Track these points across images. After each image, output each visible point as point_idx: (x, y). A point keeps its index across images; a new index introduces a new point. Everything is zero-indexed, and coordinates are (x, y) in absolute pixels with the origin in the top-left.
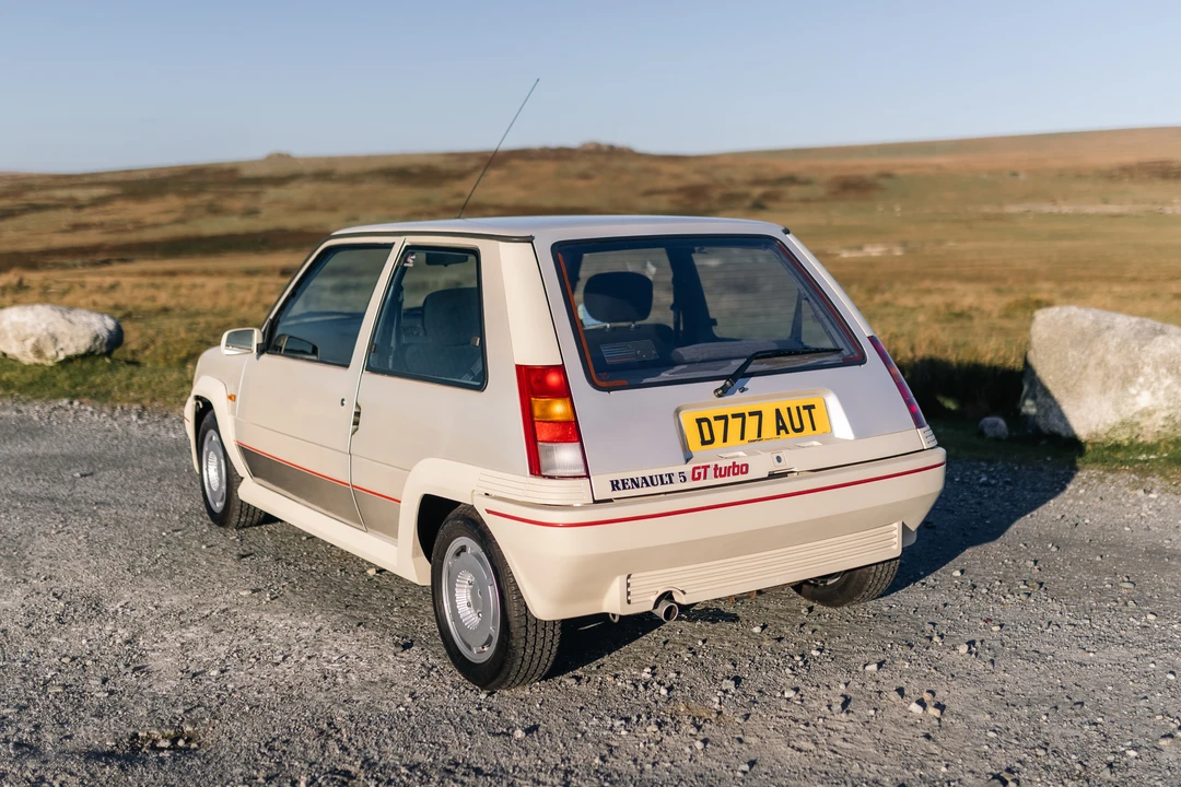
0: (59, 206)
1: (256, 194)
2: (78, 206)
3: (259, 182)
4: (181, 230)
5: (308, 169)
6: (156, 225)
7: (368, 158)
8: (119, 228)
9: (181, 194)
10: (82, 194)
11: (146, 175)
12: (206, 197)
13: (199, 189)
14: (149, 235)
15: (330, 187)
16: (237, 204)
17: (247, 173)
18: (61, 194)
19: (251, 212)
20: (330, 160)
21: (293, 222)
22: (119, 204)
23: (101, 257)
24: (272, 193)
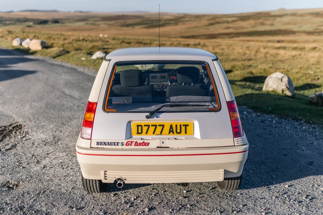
0: (223, 22)
1: (274, 20)
2: (228, 22)
3: (275, 16)
4: (253, 29)
5: (290, 13)
6: (247, 28)
7: (308, 9)
8: (237, 28)
9: (254, 19)
10: (229, 19)
11: (246, 15)
12: (261, 21)
13: (259, 18)
14: (245, 30)
15: (295, 18)
16: (268, 22)
17: (273, 14)
18: (224, 19)
19: (272, 25)
20: (296, 10)
21: (283, 28)
22: (238, 22)
23: (232, 36)
24: (278, 19)
